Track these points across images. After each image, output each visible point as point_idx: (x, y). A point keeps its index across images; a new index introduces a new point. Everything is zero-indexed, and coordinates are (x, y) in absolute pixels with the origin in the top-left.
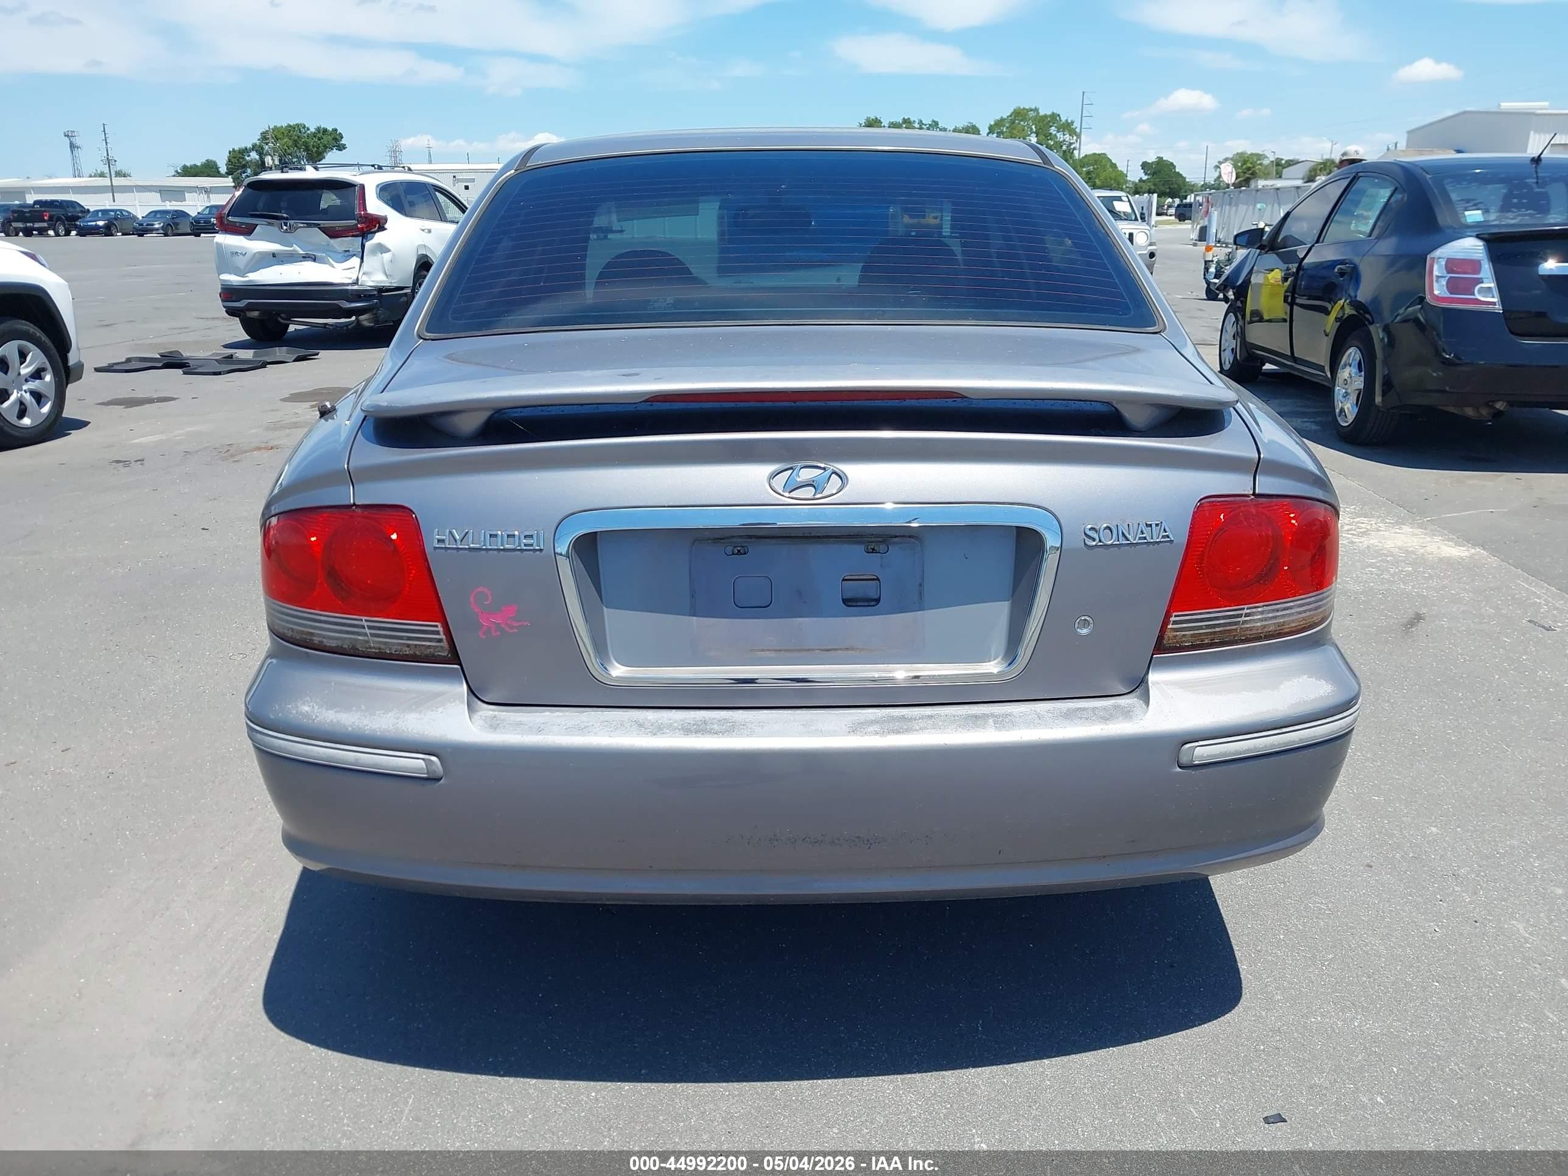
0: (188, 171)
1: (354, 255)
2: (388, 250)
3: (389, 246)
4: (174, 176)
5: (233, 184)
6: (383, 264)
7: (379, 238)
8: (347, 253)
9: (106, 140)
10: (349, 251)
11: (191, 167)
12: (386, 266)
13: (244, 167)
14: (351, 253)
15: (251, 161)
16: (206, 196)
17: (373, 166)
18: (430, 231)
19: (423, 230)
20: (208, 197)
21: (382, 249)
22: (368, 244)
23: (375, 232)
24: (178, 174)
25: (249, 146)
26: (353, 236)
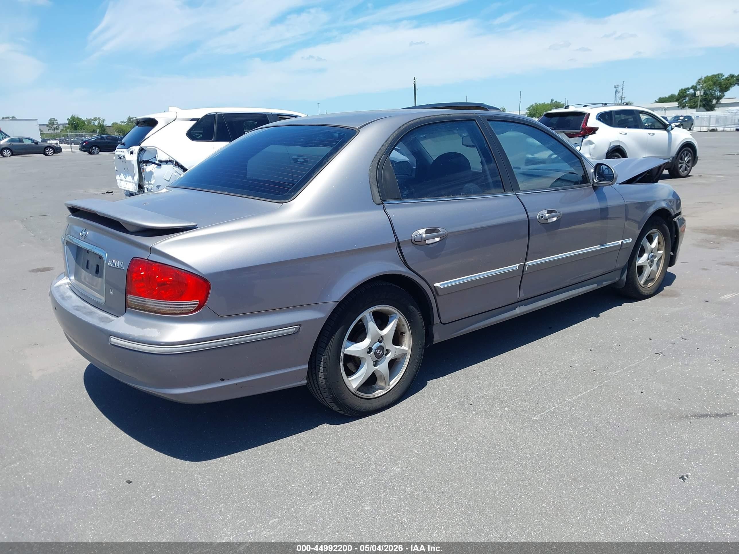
0: (661, 100)
1: (579, 145)
2: (594, 143)
3: (594, 142)
4: (655, 103)
5: (678, 105)
6: (590, 150)
7: (591, 138)
8: (576, 145)
9: (623, 89)
10: (577, 144)
11: (663, 98)
12: (591, 151)
13: (685, 97)
14: (578, 144)
15: (689, 94)
16: (664, 112)
17: (603, 104)
18: (626, 134)
19: (621, 134)
20: (665, 112)
21: (591, 143)
22: (584, 140)
23: (589, 135)
24: (656, 102)
25: (690, 86)
26: (579, 137)
